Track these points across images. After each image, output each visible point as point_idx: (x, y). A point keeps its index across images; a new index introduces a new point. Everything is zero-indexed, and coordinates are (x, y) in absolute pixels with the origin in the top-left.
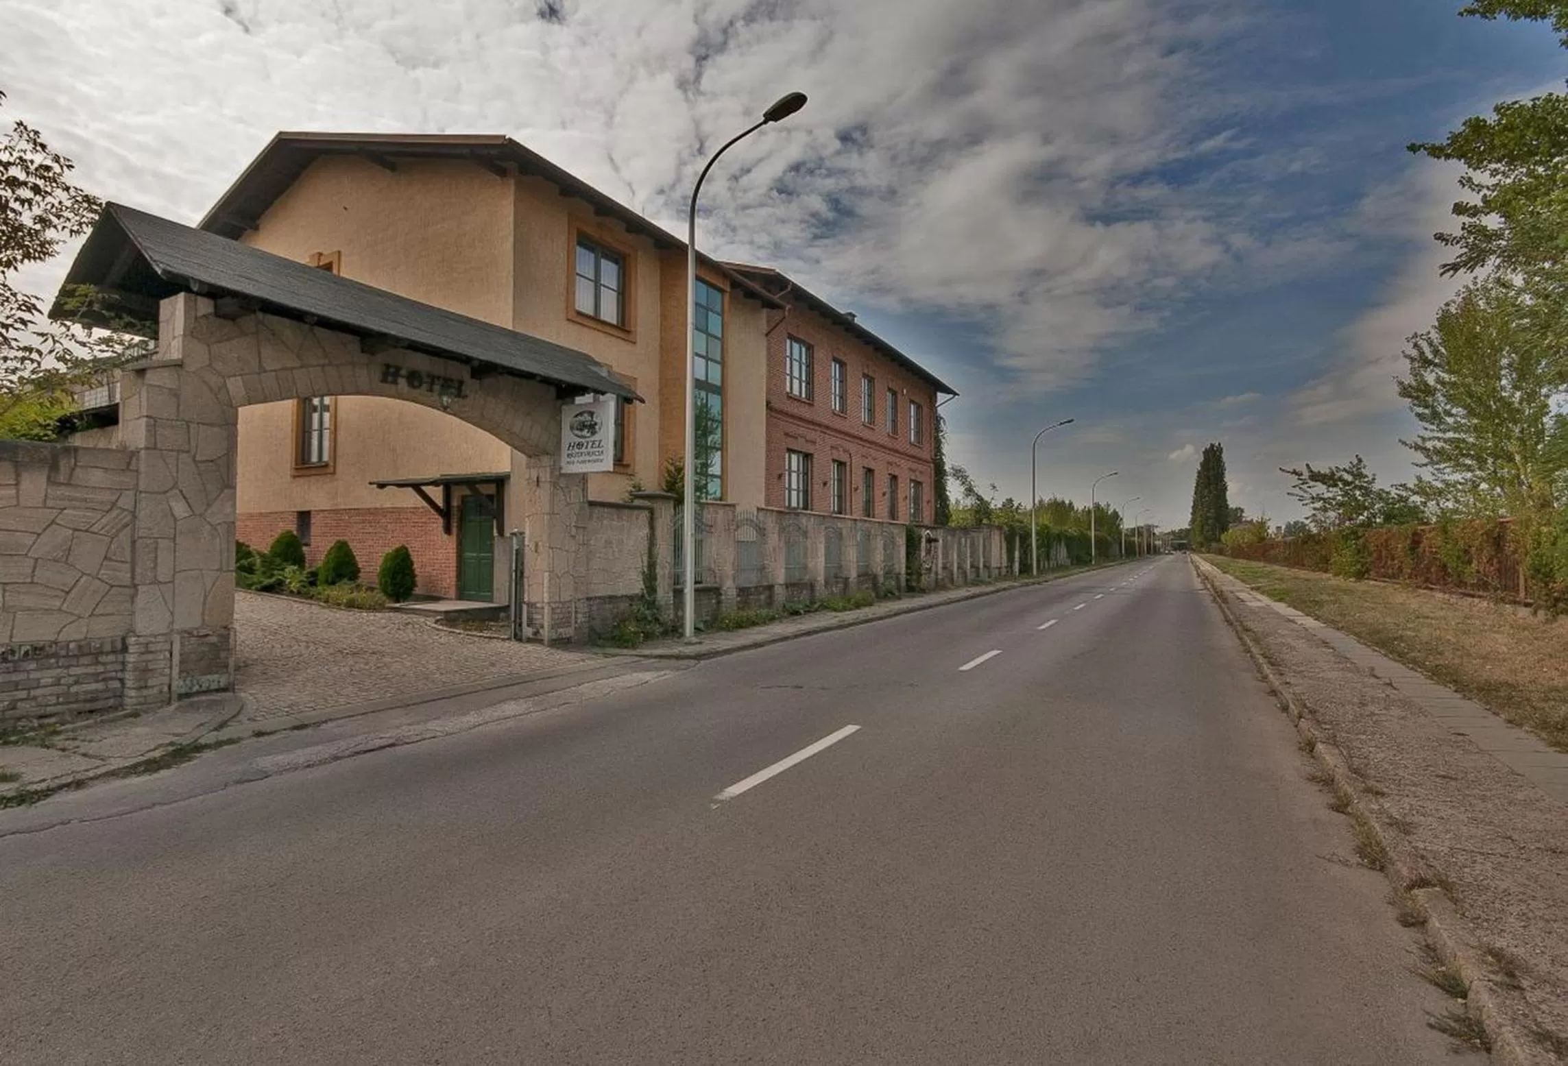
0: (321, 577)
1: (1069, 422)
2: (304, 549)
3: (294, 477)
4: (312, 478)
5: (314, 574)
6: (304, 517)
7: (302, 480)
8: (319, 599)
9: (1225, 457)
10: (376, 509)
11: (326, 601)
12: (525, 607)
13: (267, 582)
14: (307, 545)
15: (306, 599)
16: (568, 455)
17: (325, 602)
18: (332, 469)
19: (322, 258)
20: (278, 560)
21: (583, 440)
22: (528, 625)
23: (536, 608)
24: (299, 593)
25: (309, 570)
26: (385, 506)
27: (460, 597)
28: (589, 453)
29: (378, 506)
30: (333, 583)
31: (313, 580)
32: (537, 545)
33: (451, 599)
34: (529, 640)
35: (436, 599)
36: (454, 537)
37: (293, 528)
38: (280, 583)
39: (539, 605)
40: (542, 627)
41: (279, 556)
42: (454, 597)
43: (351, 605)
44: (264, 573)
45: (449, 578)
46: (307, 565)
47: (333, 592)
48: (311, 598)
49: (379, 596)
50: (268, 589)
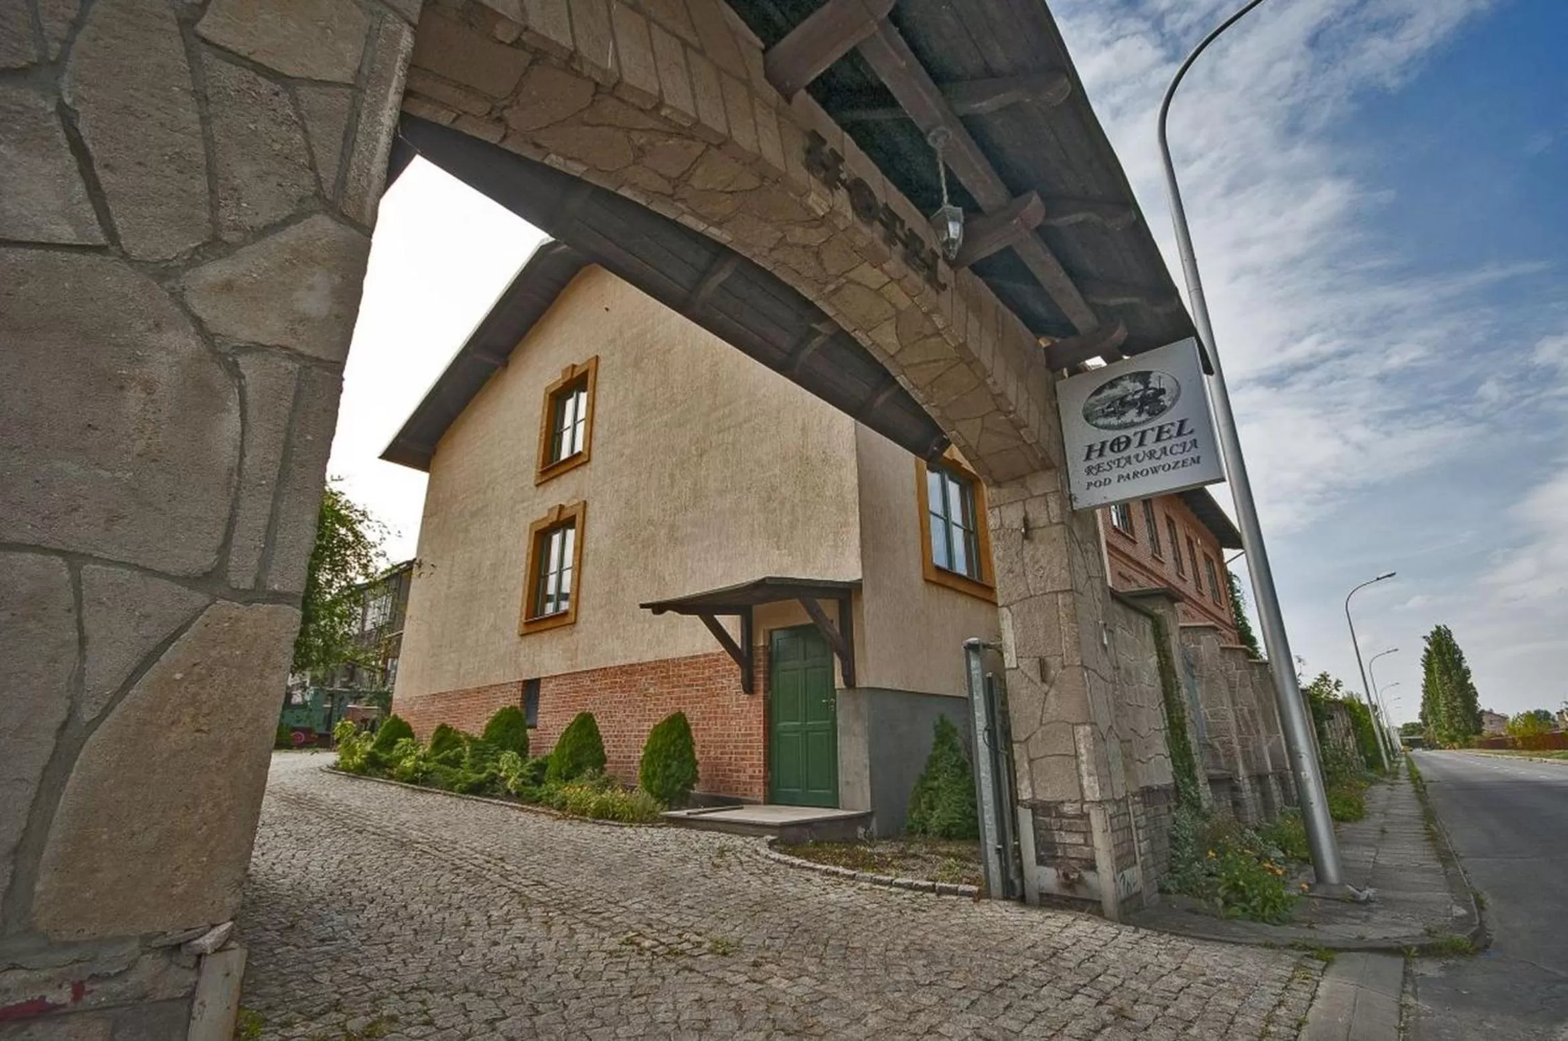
0: (551, 769)
1: (1389, 576)
2: (529, 731)
3: (523, 635)
4: (546, 635)
5: (541, 767)
6: (531, 688)
7: (531, 638)
8: (550, 805)
9: (1458, 639)
10: (632, 665)
11: (562, 806)
12: (1025, 818)
13: (474, 777)
14: (534, 727)
15: (529, 803)
16: (1089, 471)
17: (559, 810)
18: (573, 617)
19: (576, 370)
20: (493, 747)
21: (1130, 432)
22: (1040, 861)
23: (1062, 816)
24: (518, 794)
25: (534, 761)
26: (646, 660)
27: (772, 799)
28: (1151, 455)
29: (634, 660)
30: (568, 778)
31: (538, 775)
32: (1043, 666)
33: (757, 803)
34: (1048, 901)
35: (736, 803)
36: (759, 699)
37: (516, 702)
38: (493, 779)
39: (1068, 809)
40: (1091, 866)
41: (495, 741)
42: (761, 799)
43: (604, 814)
44: (473, 766)
45: (752, 765)
46: (530, 755)
47: (575, 791)
48: (537, 802)
49: (641, 797)
50: (477, 790)
